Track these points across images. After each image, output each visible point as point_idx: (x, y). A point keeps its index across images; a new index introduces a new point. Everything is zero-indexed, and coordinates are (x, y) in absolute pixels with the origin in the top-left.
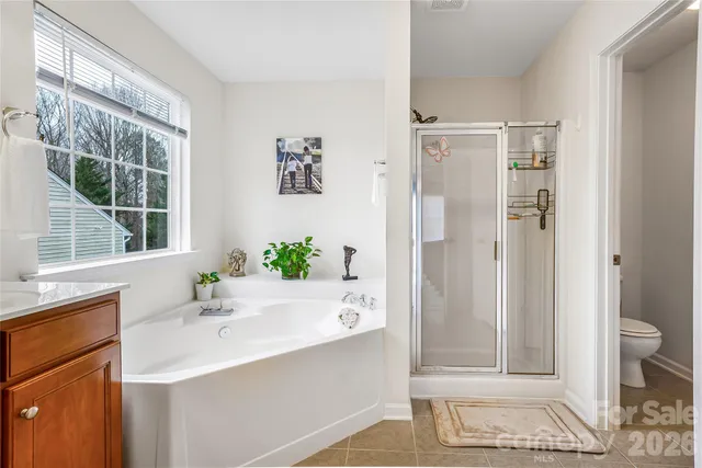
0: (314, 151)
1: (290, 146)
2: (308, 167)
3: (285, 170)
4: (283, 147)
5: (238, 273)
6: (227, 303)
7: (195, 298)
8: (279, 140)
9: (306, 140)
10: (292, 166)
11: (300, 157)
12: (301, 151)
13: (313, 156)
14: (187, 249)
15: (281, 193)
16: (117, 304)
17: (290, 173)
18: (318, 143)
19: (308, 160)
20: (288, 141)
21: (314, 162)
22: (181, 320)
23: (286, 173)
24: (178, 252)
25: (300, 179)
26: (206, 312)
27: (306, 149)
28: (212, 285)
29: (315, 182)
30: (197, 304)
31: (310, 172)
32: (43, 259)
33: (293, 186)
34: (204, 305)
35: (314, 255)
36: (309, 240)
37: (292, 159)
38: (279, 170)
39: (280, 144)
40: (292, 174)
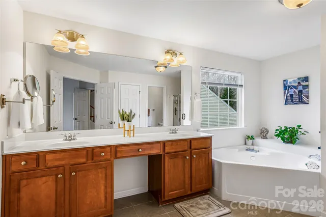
0: (304, 83)
1: (290, 83)
2: (300, 92)
3: (287, 94)
4: (287, 83)
5: (265, 137)
6: (256, 148)
7: (246, 144)
8: (284, 81)
9: (299, 79)
10: (291, 92)
11: (296, 87)
12: (296, 84)
13: (303, 86)
14: (243, 126)
15: (286, 104)
16: (211, 140)
17: (290, 95)
18: (306, 79)
19: (300, 88)
20: (289, 81)
21: (303, 89)
22: (237, 150)
23: (288, 95)
24: (240, 127)
25: (296, 97)
26: (249, 150)
27: (299, 83)
28: (252, 140)
29: (304, 99)
30: (245, 146)
31: (301, 94)
32: (202, 127)
33: (292, 101)
34: (248, 147)
35: (303, 134)
36: (299, 127)
37: (291, 88)
38: (284, 94)
39: (285, 83)
40: (292, 96)
